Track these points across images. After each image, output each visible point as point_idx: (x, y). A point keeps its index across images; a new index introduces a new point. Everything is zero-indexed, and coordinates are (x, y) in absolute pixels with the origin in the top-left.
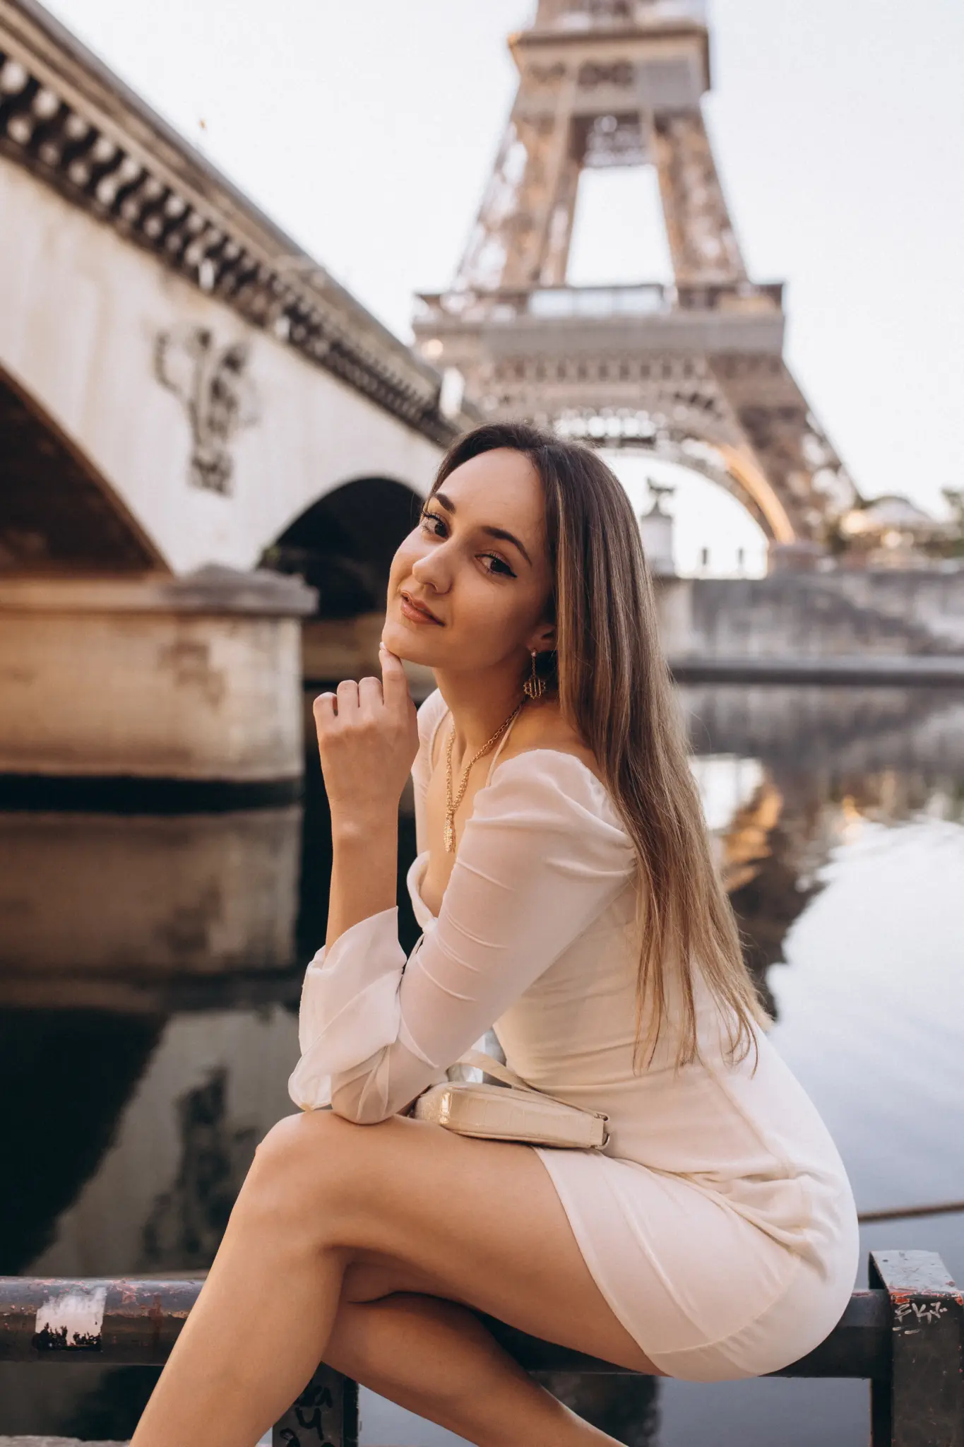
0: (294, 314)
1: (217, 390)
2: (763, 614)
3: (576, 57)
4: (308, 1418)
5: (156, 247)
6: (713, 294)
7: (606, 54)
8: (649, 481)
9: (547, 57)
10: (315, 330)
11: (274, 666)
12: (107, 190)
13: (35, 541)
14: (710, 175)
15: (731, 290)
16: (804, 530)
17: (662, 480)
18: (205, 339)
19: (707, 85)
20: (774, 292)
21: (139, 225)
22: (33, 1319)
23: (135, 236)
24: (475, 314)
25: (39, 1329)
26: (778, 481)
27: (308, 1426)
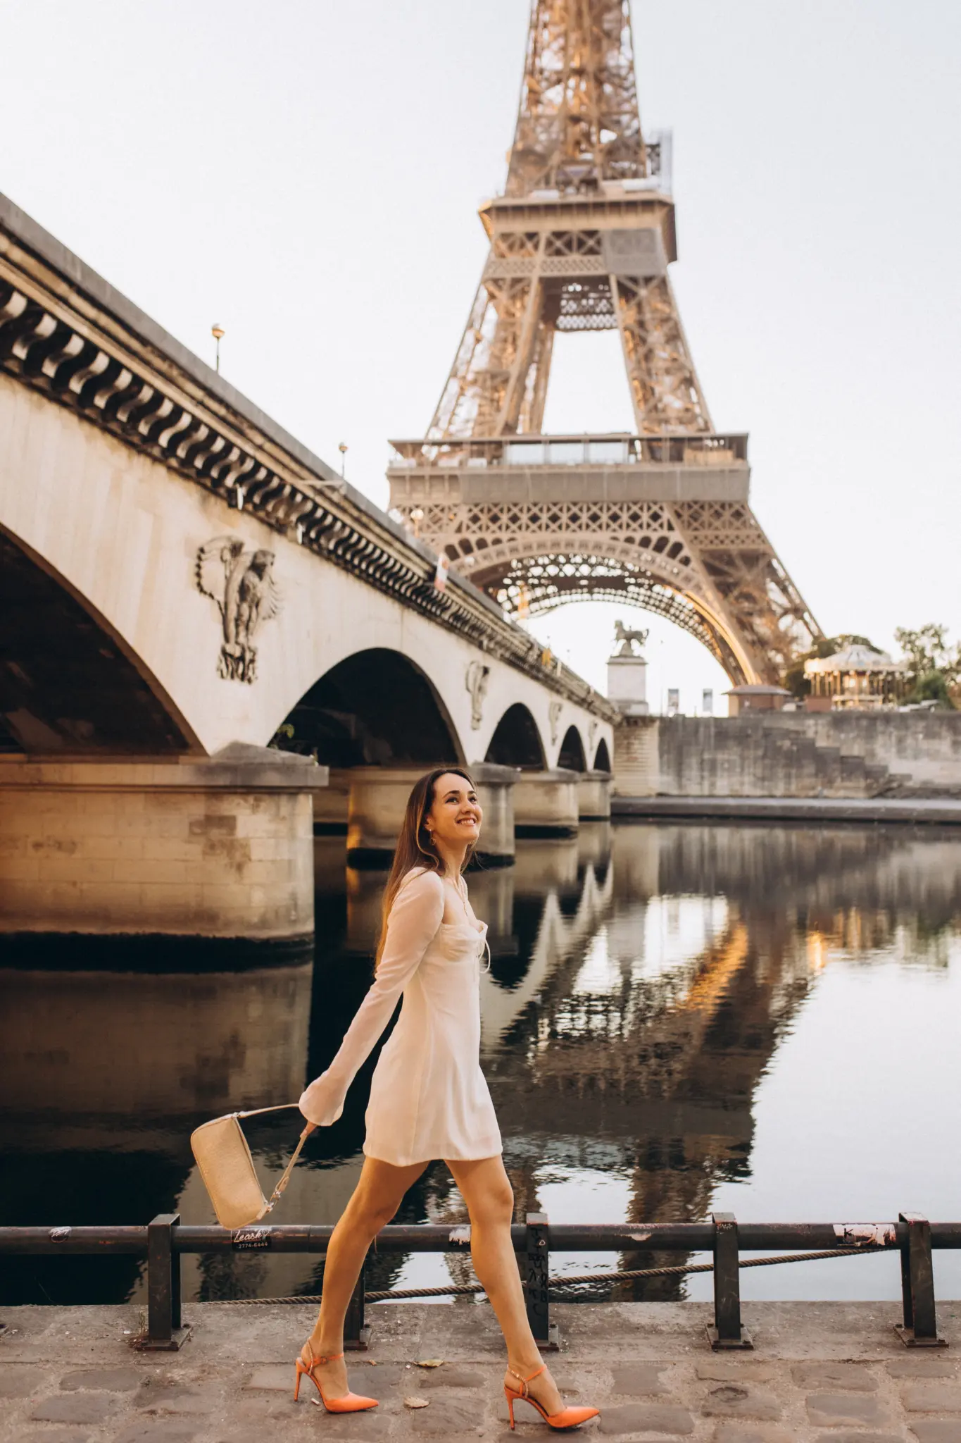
0: (308, 520)
1: (244, 590)
2: (730, 755)
3: (546, 226)
4: (538, 1265)
5: (199, 478)
6: (679, 444)
7: (575, 224)
8: (619, 625)
9: (519, 226)
10: (326, 531)
11: (292, 836)
12: (164, 439)
13: (84, 727)
14: (675, 336)
15: (695, 442)
16: (769, 671)
17: (631, 625)
18: (236, 549)
19: (673, 256)
20: (737, 444)
21: (187, 462)
22: (448, 1237)
23: (184, 471)
24: (450, 463)
25: (450, 1240)
26: (743, 623)
27: (538, 1267)
